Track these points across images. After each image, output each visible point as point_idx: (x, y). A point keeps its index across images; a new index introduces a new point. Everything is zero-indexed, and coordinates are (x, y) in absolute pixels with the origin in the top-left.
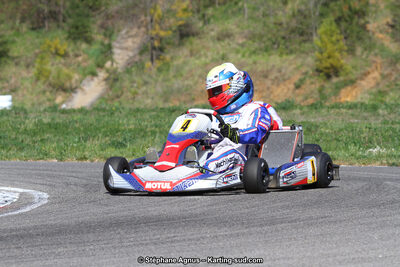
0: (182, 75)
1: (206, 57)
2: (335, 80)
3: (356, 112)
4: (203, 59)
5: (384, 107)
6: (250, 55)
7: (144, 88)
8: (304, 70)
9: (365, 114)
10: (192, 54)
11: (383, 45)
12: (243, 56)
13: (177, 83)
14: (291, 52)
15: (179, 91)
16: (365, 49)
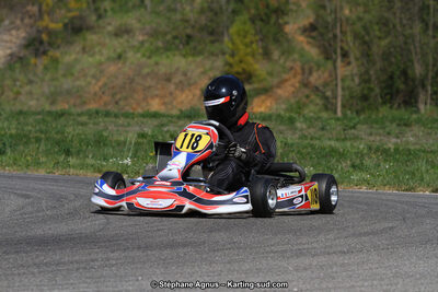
0: (72, 75)
1: (102, 54)
4: (97, 57)
5: (302, 120)
6: (151, 56)
7: (28, 88)
8: (212, 74)
10: (84, 50)
11: (303, 49)
12: (144, 55)
13: (67, 84)
14: (199, 53)
15: (69, 92)
16: (283, 54)
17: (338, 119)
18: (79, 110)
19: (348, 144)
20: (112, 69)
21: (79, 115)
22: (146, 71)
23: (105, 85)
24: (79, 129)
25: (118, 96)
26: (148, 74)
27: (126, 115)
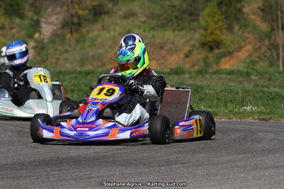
0: (95, 45)
1: (115, 31)
2: (216, 51)
3: (234, 77)
4: (112, 33)
5: (255, 74)
6: (149, 31)
7: (65, 55)
8: (192, 43)
10: (103, 28)
11: (255, 24)
12: (144, 31)
13: (91, 52)
14: (182, 29)
15: (93, 58)
16: (241, 28)
17: (280, 73)
18: (101, 70)
21: (100, 73)
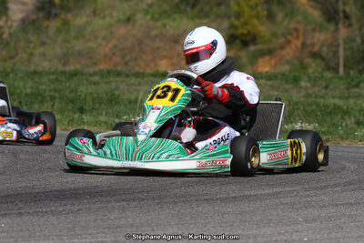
0: (83, 37)
1: (111, 17)
2: (252, 48)
3: (276, 83)
4: (108, 20)
5: (306, 79)
7: (42, 49)
9: (287, 86)
10: (94, 13)
11: (306, 11)
13: (78, 45)
15: (80, 53)
16: (286, 15)
17: (341, 78)
18: (91, 70)
19: (352, 101)
20: (122, 31)
21: (91, 75)
22: (154, 32)
23: (115, 47)
24: (91, 89)
25: (128, 57)
26: (156, 36)
27: (137, 75)
